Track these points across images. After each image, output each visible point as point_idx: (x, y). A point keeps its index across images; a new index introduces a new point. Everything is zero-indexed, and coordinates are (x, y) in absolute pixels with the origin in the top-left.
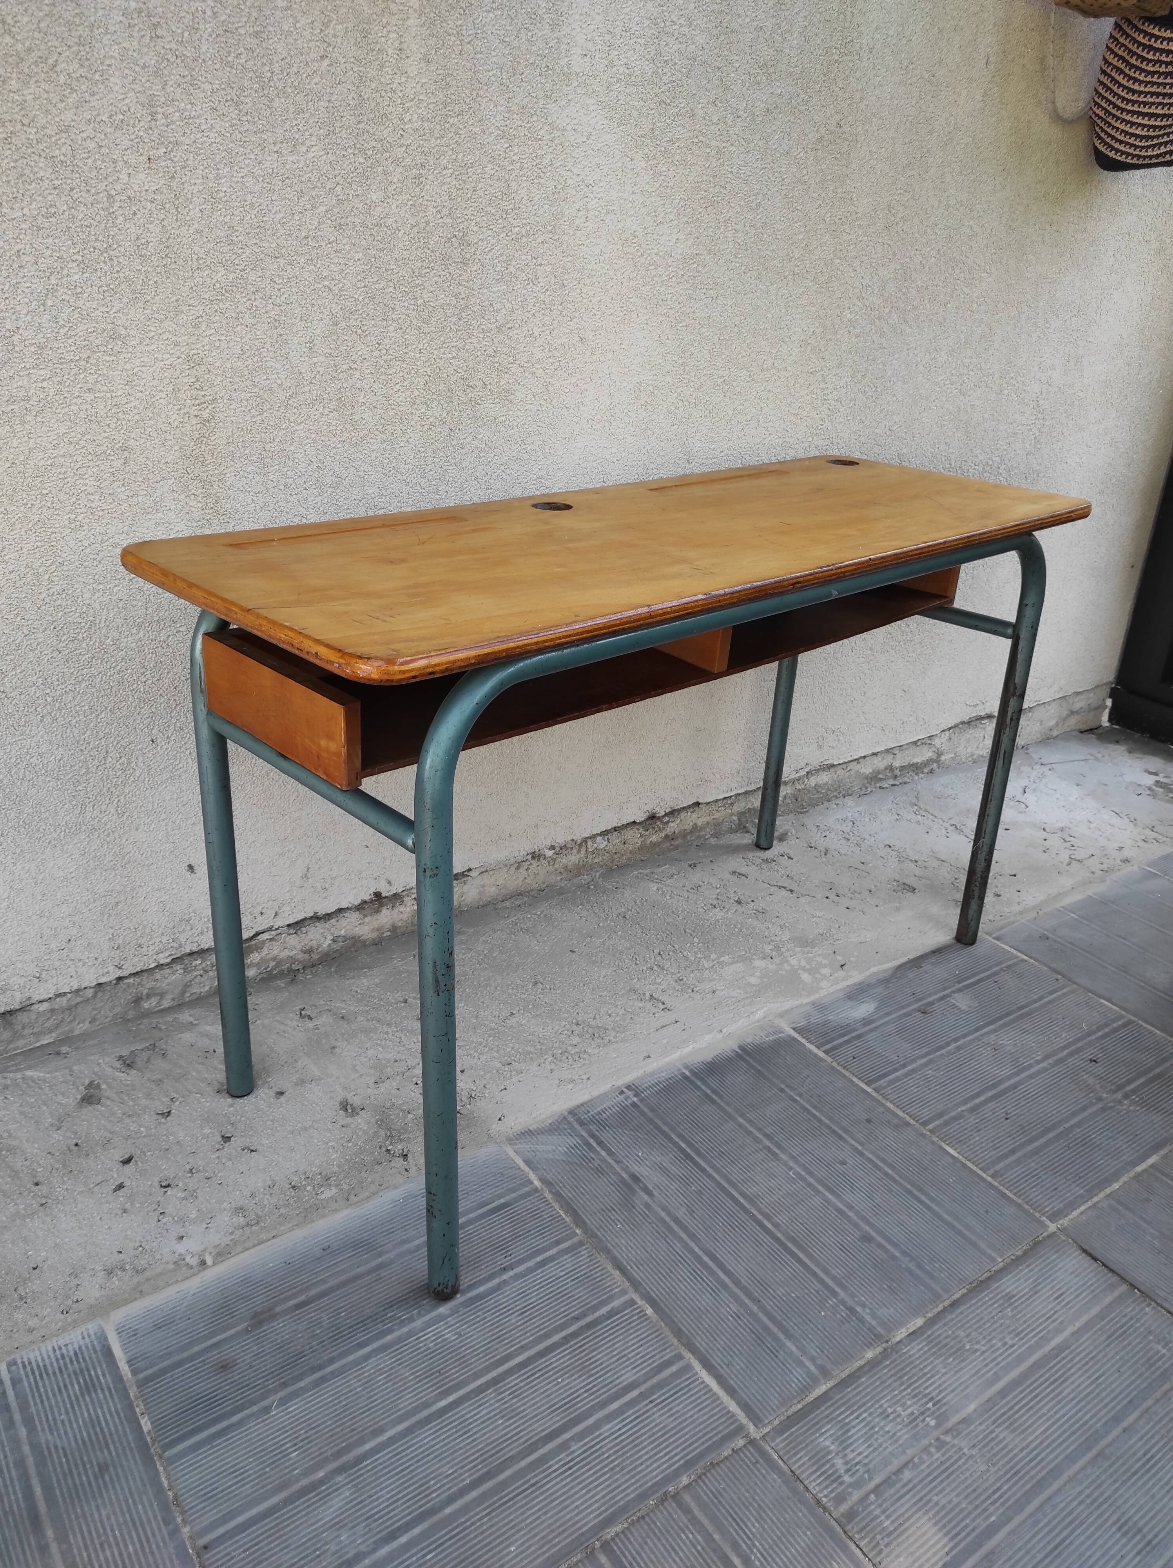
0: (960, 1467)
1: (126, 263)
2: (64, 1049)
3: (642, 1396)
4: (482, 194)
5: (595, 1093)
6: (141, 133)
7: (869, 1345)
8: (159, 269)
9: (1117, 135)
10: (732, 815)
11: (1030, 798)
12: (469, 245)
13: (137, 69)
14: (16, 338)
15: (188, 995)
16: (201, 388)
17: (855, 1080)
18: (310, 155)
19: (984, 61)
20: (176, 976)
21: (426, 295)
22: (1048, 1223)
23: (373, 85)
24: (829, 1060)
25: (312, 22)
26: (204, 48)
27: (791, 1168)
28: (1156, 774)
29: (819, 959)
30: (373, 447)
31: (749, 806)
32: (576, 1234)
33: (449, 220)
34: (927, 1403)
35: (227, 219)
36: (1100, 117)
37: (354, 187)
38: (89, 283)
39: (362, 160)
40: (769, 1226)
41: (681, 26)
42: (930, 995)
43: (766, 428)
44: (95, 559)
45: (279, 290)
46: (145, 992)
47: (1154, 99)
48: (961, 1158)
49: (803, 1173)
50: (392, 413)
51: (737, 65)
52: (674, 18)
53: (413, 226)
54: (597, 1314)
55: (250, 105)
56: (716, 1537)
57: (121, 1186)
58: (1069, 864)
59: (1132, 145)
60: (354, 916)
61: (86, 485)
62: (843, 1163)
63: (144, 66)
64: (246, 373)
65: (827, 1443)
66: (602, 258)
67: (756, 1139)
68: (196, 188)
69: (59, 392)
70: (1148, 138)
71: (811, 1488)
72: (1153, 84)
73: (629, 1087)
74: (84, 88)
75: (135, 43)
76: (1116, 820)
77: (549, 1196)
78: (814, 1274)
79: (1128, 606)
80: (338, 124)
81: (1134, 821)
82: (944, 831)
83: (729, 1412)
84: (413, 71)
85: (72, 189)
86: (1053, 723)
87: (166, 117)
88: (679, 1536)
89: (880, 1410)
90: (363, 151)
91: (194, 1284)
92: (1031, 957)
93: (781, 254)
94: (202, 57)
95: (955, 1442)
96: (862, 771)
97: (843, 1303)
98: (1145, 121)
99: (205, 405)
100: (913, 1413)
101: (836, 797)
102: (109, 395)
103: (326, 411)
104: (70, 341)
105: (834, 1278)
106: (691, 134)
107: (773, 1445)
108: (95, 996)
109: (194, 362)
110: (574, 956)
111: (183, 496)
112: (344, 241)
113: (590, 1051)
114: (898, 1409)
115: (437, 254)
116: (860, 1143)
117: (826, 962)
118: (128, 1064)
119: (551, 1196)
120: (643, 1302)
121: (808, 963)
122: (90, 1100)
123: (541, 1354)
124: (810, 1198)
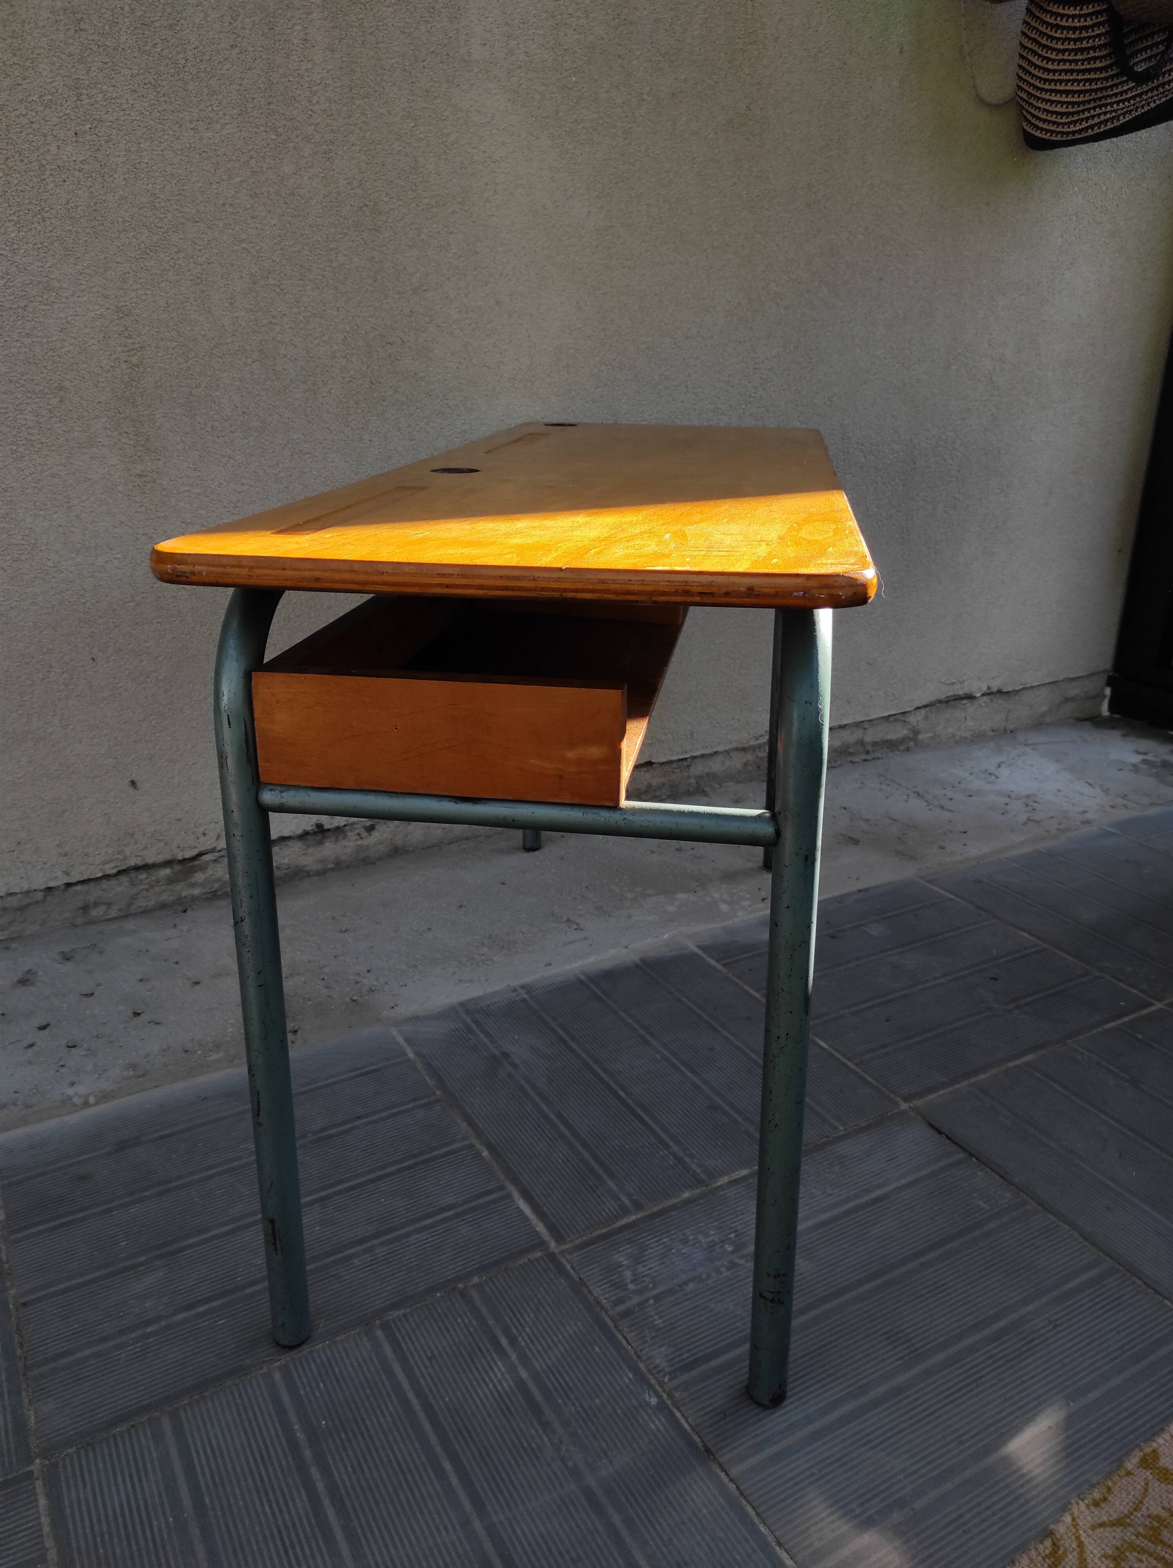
1: (57, 224)
2: (14, 945)
3: (456, 1216)
4: (390, 168)
5: (489, 991)
6: (68, 111)
7: (688, 1188)
8: (88, 230)
9: (1040, 115)
10: (689, 777)
11: (1004, 772)
12: (380, 214)
13: (64, 56)
15: (134, 907)
16: (130, 337)
17: (745, 987)
18: (224, 132)
19: (898, 50)
20: (122, 887)
21: (341, 259)
22: (901, 1102)
23: (281, 71)
24: (725, 970)
26: (123, 39)
27: (659, 1052)
28: (1145, 754)
29: (742, 894)
32: (435, 1094)
33: (359, 191)
34: (730, 1234)
35: (150, 187)
36: (1024, 100)
37: (268, 160)
38: (24, 240)
39: (274, 137)
41: (579, 18)
42: (844, 924)
43: (696, 394)
44: (36, 487)
45: (200, 251)
46: (93, 900)
47: (1068, 77)
48: (830, 1049)
49: (669, 1056)
51: (638, 53)
53: (325, 196)
54: (434, 1153)
55: (167, 87)
56: (491, 1322)
57: (32, 1045)
58: (1025, 824)
59: (1054, 123)
60: (297, 846)
61: (26, 420)
62: (711, 1049)
63: (70, 55)
64: (172, 324)
65: (621, 1259)
66: (513, 229)
67: (632, 1029)
68: (120, 160)
70: (1068, 114)
71: (594, 1292)
72: (1065, 61)
73: (523, 987)
74: (16, 73)
75: (62, 35)
76: (1087, 790)
77: (419, 1066)
78: (653, 1131)
79: (1120, 591)
80: (250, 105)
81: (1106, 791)
82: (905, 797)
83: (535, 1231)
84: (318, 58)
85: (7, 159)
86: (1044, 709)
87: (90, 97)
88: (456, 1320)
89: (681, 1237)
90: (274, 129)
91: (74, 1118)
92: (958, 897)
94: (122, 46)
97: (674, 1154)
98: (1063, 98)
99: (134, 352)
100: (713, 1241)
102: (45, 340)
103: (249, 361)
104: (9, 291)
105: (671, 1135)
106: (595, 116)
107: (569, 1257)
108: (44, 900)
109: (123, 313)
110: (503, 887)
111: (116, 434)
112: (260, 209)
113: (495, 959)
114: (700, 1237)
115: (350, 221)
116: (734, 1035)
117: (748, 896)
118: (67, 958)
119: (421, 1065)
120: (481, 1146)
121: (730, 897)
122: (24, 982)
123: (371, 1181)
124: (670, 1075)
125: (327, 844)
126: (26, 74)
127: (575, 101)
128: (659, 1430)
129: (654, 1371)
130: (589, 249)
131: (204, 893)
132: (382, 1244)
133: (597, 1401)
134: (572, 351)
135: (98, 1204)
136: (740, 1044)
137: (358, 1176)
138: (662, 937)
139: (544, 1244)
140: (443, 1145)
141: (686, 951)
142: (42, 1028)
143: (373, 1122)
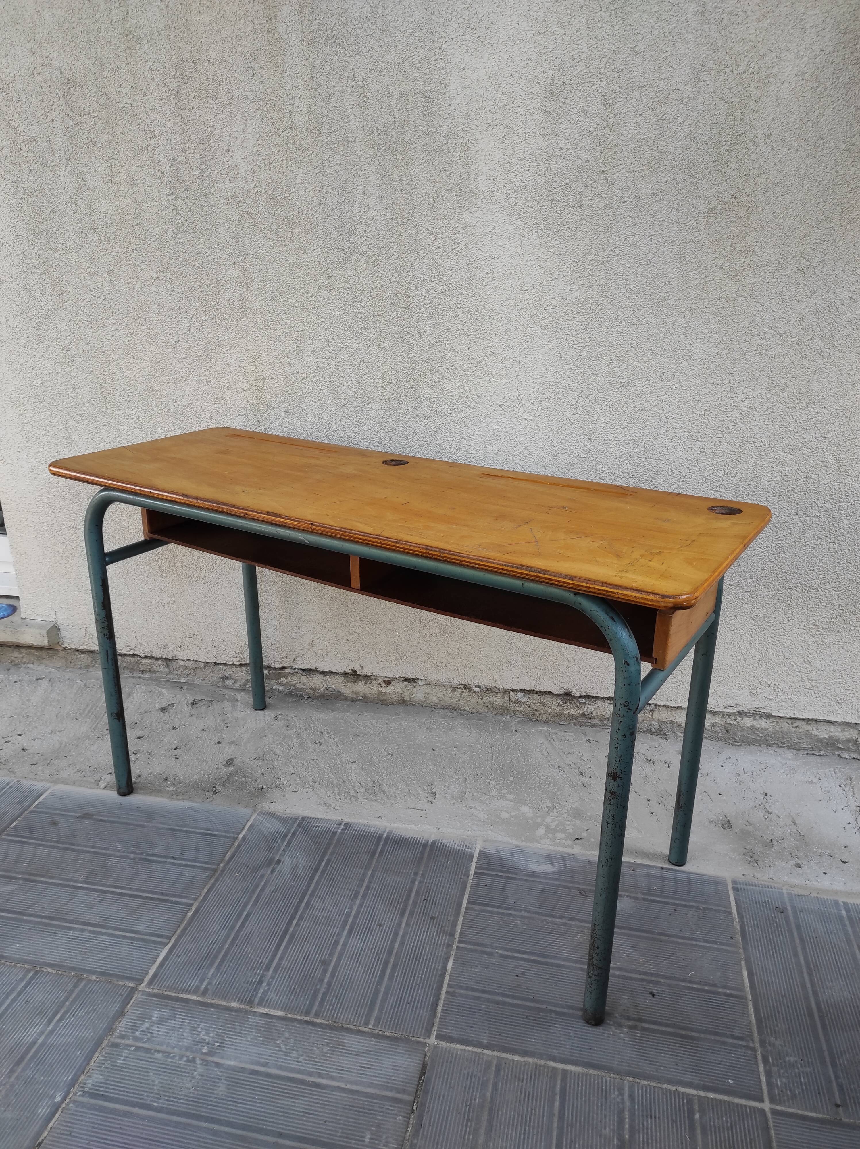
0: (182, 1075)
1: (224, 311)
3: (132, 938)
4: (417, 268)
5: (328, 817)
6: (232, 251)
7: (240, 1001)
8: (239, 314)
13: (230, 222)
14: (178, 345)
16: (258, 372)
17: (466, 896)
18: (313, 254)
20: (239, 673)
21: (382, 326)
22: (433, 1037)
23: (348, 215)
24: (471, 878)
25: (315, 188)
26: (261, 208)
27: (351, 908)
29: (568, 827)
30: (351, 409)
31: (672, 719)
32: (218, 865)
33: (396, 284)
34: (217, 1042)
35: (271, 289)
37: (338, 269)
38: (208, 321)
39: (342, 255)
40: (295, 922)
41: (568, 149)
43: (670, 424)
45: (297, 323)
46: (227, 675)
48: (448, 971)
50: (362, 391)
51: (621, 167)
52: (561, 145)
53: (373, 288)
54: (171, 898)
55: (282, 232)
56: (67, 1004)
60: (341, 680)
62: (380, 925)
63: (234, 221)
64: (280, 365)
65: (155, 1015)
66: (507, 303)
67: (360, 885)
68: (256, 275)
69: (195, 370)
71: (121, 1023)
73: (346, 824)
74: (208, 234)
83: (148, 971)
84: (372, 204)
88: (59, 991)
89: (195, 1026)
90: (343, 250)
93: (675, 295)
95: (199, 1066)
96: (813, 733)
97: (263, 976)
99: (259, 381)
100: (205, 1040)
102: (216, 373)
103: (323, 388)
104: (200, 347)
105: (279, 964)
106: (580, 218)
107: (140, 996)
109: (255, 359)
110: (431, 752)
112: (333, 298)
113: (360, 798)
114: (203, 1033)
115: (389, 303)
116: (407, 924)
117: (571, 831)
118: (194, 703)
119: (236, 844)
120: (194, 908)
121: (557, 826)
122: (163, 709)
123: (131, 896)
124: (334, 927)
125: (360, 684)
126: (212, 234)
127: (562, 209)
128: (39, 1115)
129: (82, 1085)
130: (570, 315)
131: (285, 691)
132: (90, 932)
133: (42, 1078)
134: (553, 387)
135: (42, 840)
136: (401, 933)
137: (130, 889)
138: (469, 833)
139: (141, 981)
140: (180, 897)
141: (469, 850)
142: (139, 738)
143: (173, 864)
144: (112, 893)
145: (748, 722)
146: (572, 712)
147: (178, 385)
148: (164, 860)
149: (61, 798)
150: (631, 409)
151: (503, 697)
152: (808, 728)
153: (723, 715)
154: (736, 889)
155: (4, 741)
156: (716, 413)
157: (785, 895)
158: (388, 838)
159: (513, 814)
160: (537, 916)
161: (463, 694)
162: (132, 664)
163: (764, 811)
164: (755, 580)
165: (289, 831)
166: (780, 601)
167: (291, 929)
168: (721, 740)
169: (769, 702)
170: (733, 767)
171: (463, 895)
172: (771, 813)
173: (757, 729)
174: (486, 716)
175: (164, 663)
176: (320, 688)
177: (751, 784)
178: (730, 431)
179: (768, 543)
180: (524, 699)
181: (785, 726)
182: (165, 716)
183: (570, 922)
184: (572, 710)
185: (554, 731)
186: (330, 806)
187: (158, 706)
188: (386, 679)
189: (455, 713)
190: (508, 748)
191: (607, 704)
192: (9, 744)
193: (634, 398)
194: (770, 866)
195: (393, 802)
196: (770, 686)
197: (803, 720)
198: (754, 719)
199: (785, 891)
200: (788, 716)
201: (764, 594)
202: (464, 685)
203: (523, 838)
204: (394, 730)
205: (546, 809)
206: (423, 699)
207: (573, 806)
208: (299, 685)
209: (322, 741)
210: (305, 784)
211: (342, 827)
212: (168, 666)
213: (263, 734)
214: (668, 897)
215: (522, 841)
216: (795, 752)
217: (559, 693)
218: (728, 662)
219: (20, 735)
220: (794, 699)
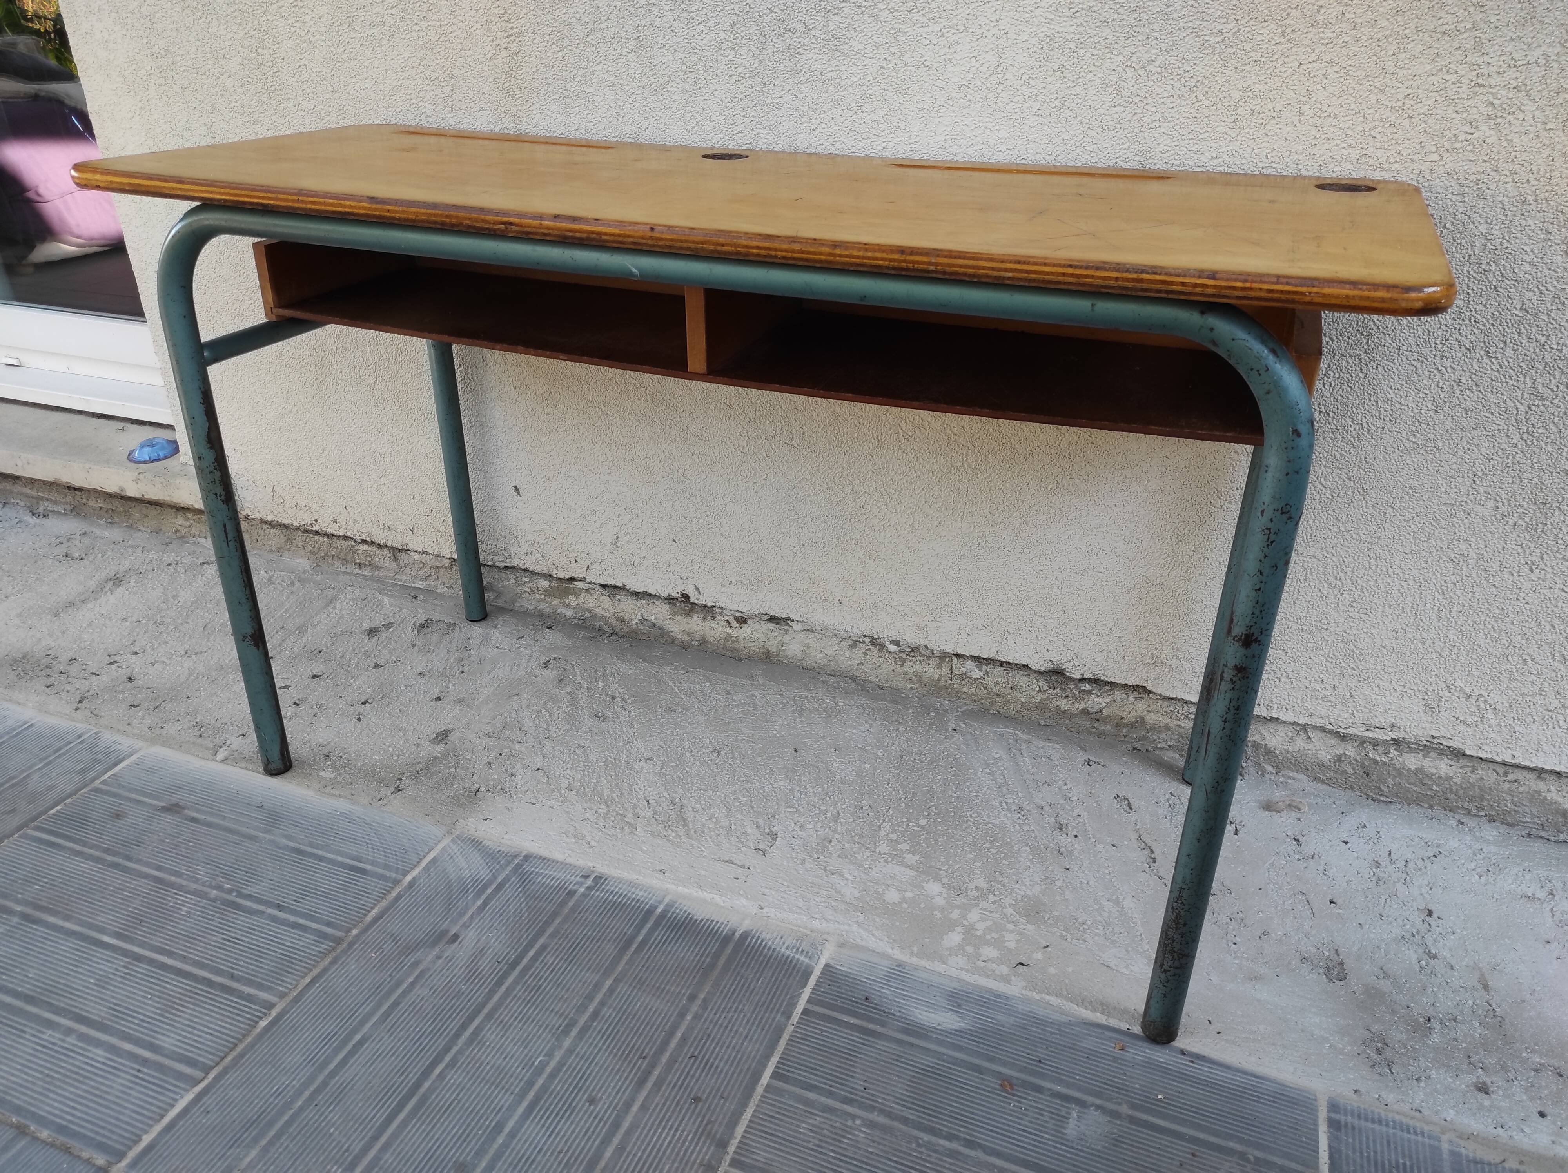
5: (570, 860)
17: (775, 1060)
27: (550, 1055)
29: (1009, 936)
30: (675, 97)
32: (349, 932)
40: (437, 1071)
42: (1060, 1081)
60: (665, 608)
62: (592, 1101)
78: (375, 1138)
83: (141, 1138)
91: (198, 764)
96: (1553, 796)
101: (1469, 812)
105: (377, 1159)
110: (790, 754)
116: (644, 1107)
117: (1012, 945)
118: (424, 626)
119: (394, 894)
120: (274, 1013)
121: (989, 929)
122: (372, 632)
123: (180, 972)
124: (507, 1091)
125: (695, 618)
135: (85, 844)
136: (625, 1125)
137: (184, 959)
138: (816, 924)
139: (121, 1155)
140: (260, 987)
141: (807, 961)
142: (314, 677)
143: (274, 919)
144: (151, 962)
145: (1412, 761)
146: (1064, 704)
147: (378, 50)
148: (261, 908)
149: (150, 770)
150: (1236, 95)
151: (939, 666)
152: (1541, 786)
153: (1363, 743)
154: (1334, 1124)
155: (108, 660)
156: (1431, 102)
157: (1445, 1156)
158: (663, 915)
159: (909, 895)
160: (902, 1126)
161: (869, 653)
162: (344, 552)
163: (1420, 951)
164: (1468, 481)
165: (495, 877)
166: (1518, 529)
167: (427, 1085)
168: (1352, 788)
169: (1463, 728)
170: (1369, 847)
171: (767, 1057)
172: (1435, 957)
173: (1430, 776)
174: (907, 696)
175: (391, 555)
176: (631, 620)
177: (1400, 887)
178: (1458, 145)
179: (1510, 404)
180: (977, 674)
181: (1489, 776)
182: (370, 644)
183: (966, 1151)
184: (1064, 702)
185: (1025, 737)
186: (583, 838)
187: (366, 626)
188: (738, 614)
189: (853, 686)
190: (931, 762)
191: (1131, 698)
192: (114, 667)
193: (1248, 68)
194: (1418, 1080)
195: (695, 843)
196: (1469, 696)
197: (1532, 769)
198: (1425, 757)
199: (1445, 1147)
200: (1499, 760)
201: (1487, 511)
202: (872, 637)
203: (915, 949)
204: (737, 706)
205: (974, 894)
206: (800, 655)
207: (1028, 892)
208: (599, 611)
209: (609, 714)
210: (553, 791)
211: (589, 882)
212: (396, 559)
213: (516, 691)
214: (1183, 1122)
215: (912, 954)
216: (1503, 828)
217: (1043, 669)
218: (1386, 642)
219: (136, 653)
220: (1517, 728)
